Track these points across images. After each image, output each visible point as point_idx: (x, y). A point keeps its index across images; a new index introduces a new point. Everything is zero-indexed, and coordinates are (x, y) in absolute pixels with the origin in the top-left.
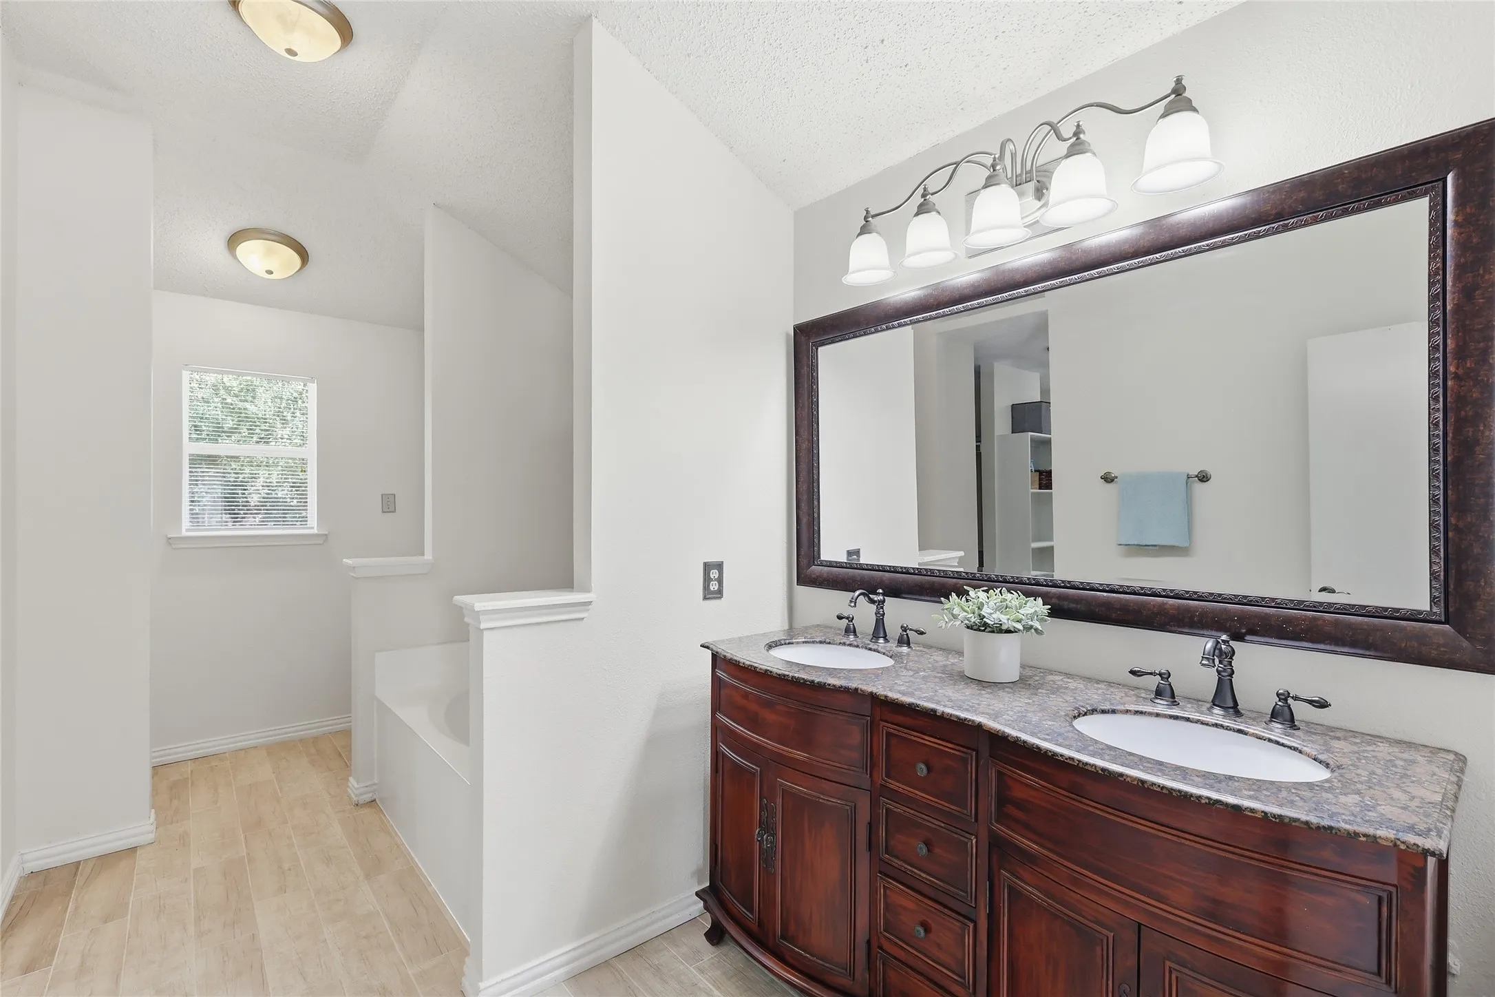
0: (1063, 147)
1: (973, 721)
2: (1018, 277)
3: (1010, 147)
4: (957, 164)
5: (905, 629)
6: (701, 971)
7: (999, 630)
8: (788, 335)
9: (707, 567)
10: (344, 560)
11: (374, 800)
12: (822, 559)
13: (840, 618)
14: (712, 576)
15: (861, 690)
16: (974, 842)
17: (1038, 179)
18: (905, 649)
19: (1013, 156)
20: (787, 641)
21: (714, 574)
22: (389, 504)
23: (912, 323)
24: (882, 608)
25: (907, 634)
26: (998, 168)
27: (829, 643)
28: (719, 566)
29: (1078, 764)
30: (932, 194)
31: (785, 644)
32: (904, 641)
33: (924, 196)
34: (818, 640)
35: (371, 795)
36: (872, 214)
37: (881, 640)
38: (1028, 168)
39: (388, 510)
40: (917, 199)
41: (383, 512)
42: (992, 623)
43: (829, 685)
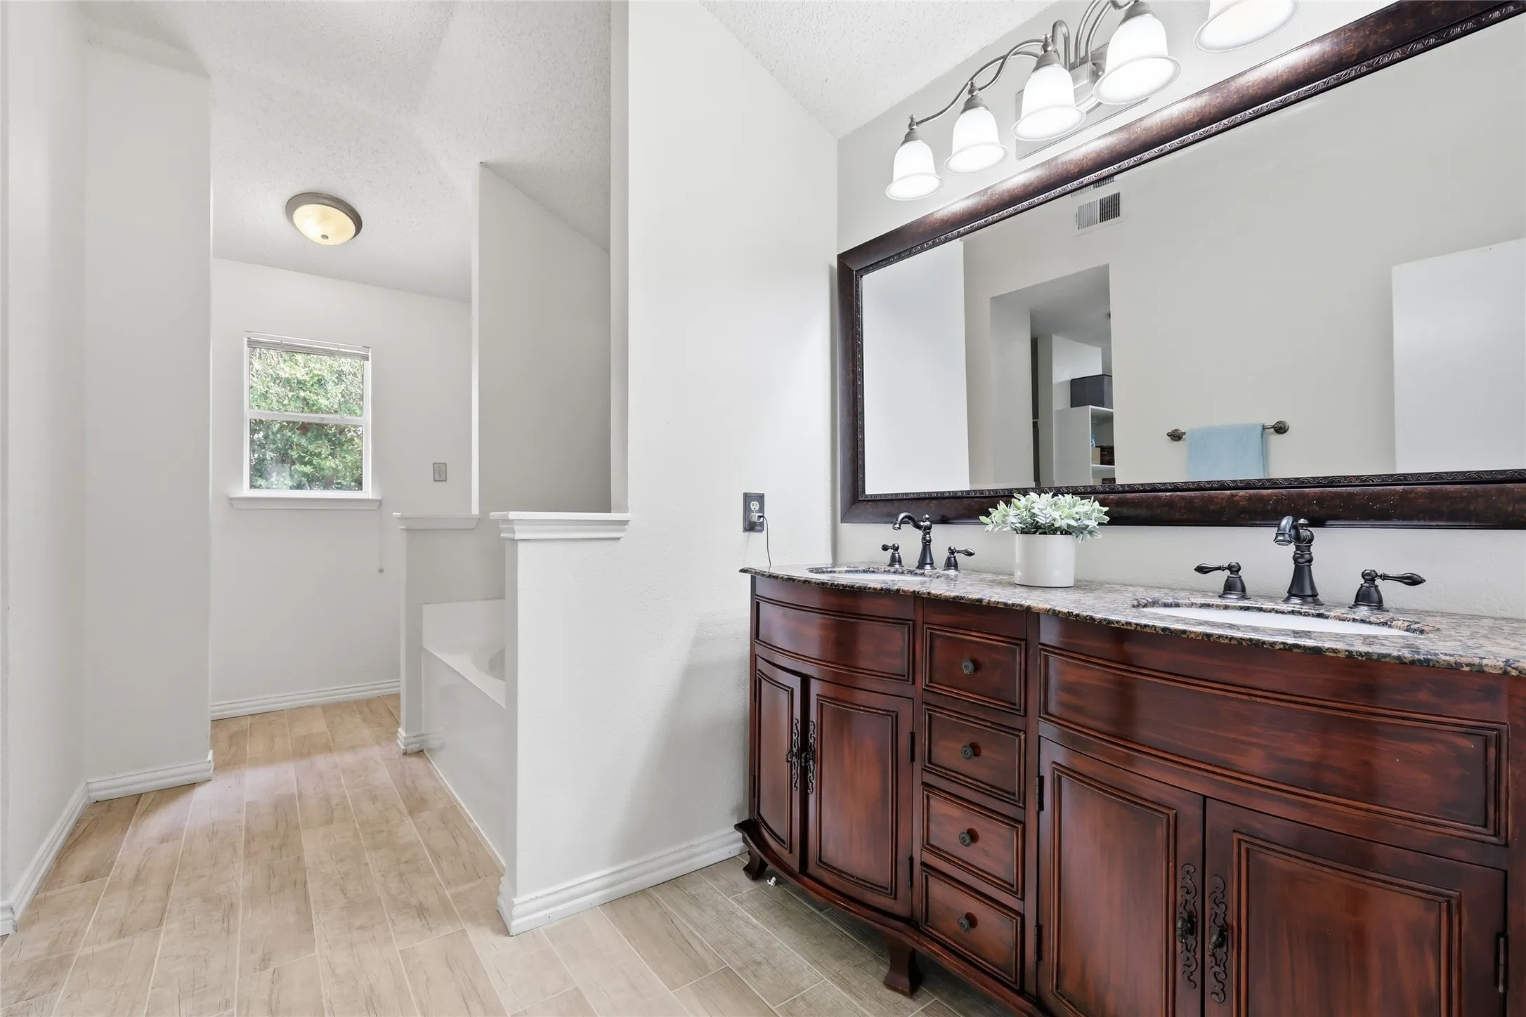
0: (1120, 15)
3: (1062, 31)
4: (1005, 58)
5: (952, 552)
8: (831, 268)
9: (748, 498)
10: (394, 514)
11: (422, 751)
12: (866, 493)
13: (884, 548)
14: (752, 508)
17: (1094, 61)
18: (952, 572)
19: (1066, 40)
20: (829, 570)
21: (755, 505)
22: (440, 473)
24: (929, 534)
25: (955, 557)
26: (1049, 48)
27: (874, 572)
28: (760, 498)
30: (980, 89)
31: (827, 572)
32: (951, 564)
33: (971, 92)
34: (861, 569)
35: (418, 745)
36: (917, 120)
37: (928, 567)
38: (1083, 50)
39: (440, 479)
40: (965, 96)
41: (435, 481)
43: (870, 589)
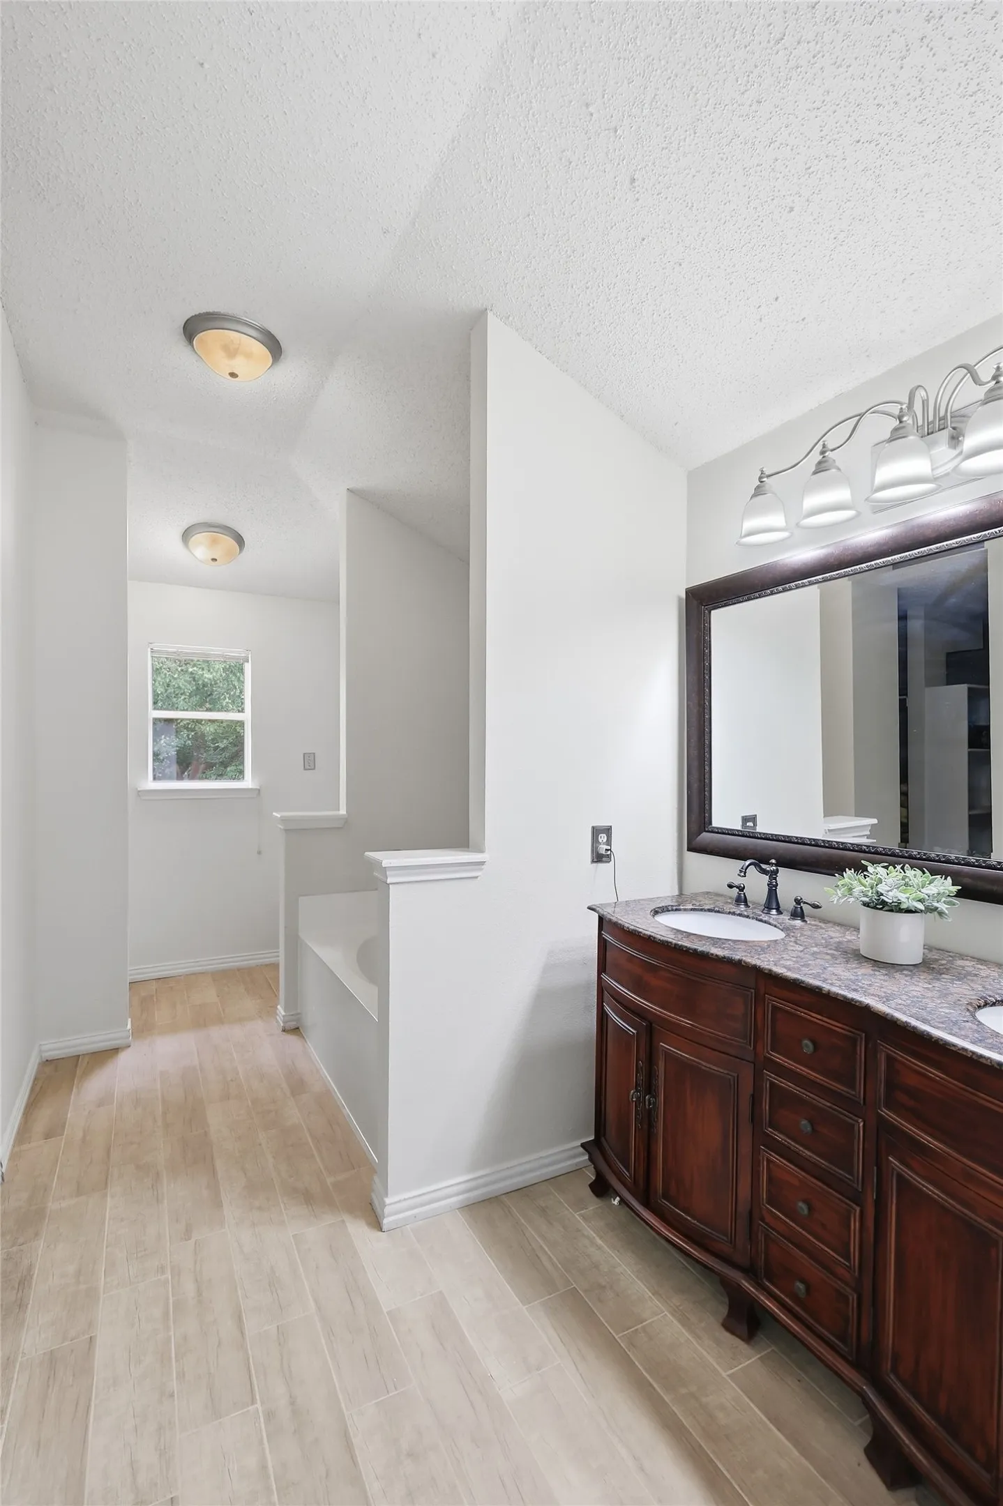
0: (980, 392)
1: (860, 1002)
2: (929, 533)
3: (921, 394)
4: (861, 415)
5: (798, 901)
6: (584, 1218)
7: (897, 908)
8: (680, 599)
9: (596, 832)
10: (274, 814)
11: (298, 1028)
12: (713, 825)
13: (730, 886)
14: (600, 841)
15: (745, 962)
16: (861, 1124)
17: (953, 425)
18: (798, 923)
19: (925, 403)
20: (674, 908)
21: (603, 838)
22: (309, 762)
23: (817, 582)
24: (775, 879)
25: (801, 908)
26: (905, 419)
27: (718, 912)
28: (608, 831)
29: (972, 1056)
30: (832, 450)
31: (672, 910)
32: (798, 914)
33: (823, 453)
34: (706, 907)
35: (295, 1023)
36: (767, 473)
37: (774, 912)
38: (942, 413)
39: (309, 768)
40: (816, 457)
41: (305, 769)
42: (891, 901)
43: (712, 954)
